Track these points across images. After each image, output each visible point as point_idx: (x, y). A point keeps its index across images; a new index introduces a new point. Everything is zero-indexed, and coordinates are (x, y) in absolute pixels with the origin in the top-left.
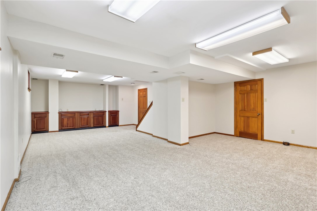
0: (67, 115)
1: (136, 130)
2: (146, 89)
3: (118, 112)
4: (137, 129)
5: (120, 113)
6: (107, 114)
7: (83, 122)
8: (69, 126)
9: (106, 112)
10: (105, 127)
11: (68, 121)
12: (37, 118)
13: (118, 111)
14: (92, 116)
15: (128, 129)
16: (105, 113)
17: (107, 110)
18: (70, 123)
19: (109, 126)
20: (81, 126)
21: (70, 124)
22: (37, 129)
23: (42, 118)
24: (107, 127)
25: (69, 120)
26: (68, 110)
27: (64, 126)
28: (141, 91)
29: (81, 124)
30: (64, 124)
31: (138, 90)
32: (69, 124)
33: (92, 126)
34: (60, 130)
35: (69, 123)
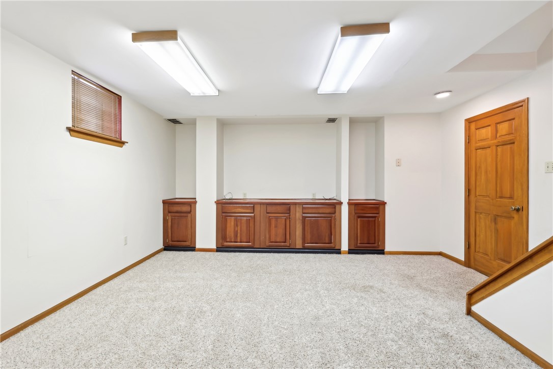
0: (233, 211)
1: (469, 312)
2: (521, 107)
3: (381, 207)
4: (474, 308)
5: (388, 209)
6: (345, 210)
7: (273, 232)
8: (239, 240)
9: (341, 203)
10: (338, 252)
11: (237, 226)
12: (173, 214)
13: (384, 204)
14: (297, 215)
15: (419, 286)
16: (337, 207)
17: (345, 200)
18: (241, 231)
19: (351, 251)
20: (268, 244)
21: (241, 234)
22: (173, 241)
23: (182, 214)
24: (345, 253)
25: (239, 224)
26: (245, 194)
27: (228, 240)
28: (481, 123)
29: (267, 236)
30: (228, 233)
31: (466, 120)
32: (239, 235)
33: (299, 244)
34: (219, 250)
35: (239, 231)
